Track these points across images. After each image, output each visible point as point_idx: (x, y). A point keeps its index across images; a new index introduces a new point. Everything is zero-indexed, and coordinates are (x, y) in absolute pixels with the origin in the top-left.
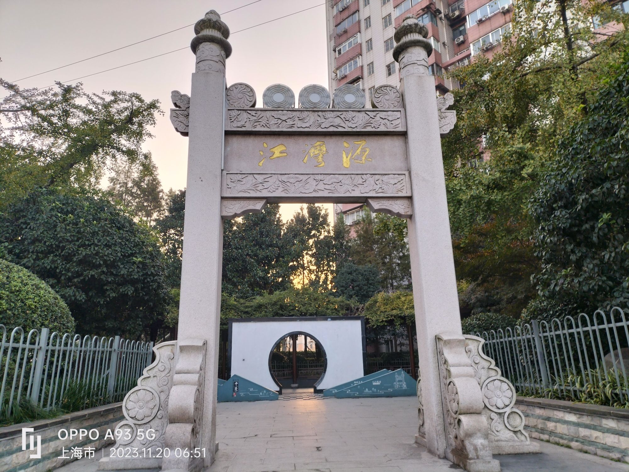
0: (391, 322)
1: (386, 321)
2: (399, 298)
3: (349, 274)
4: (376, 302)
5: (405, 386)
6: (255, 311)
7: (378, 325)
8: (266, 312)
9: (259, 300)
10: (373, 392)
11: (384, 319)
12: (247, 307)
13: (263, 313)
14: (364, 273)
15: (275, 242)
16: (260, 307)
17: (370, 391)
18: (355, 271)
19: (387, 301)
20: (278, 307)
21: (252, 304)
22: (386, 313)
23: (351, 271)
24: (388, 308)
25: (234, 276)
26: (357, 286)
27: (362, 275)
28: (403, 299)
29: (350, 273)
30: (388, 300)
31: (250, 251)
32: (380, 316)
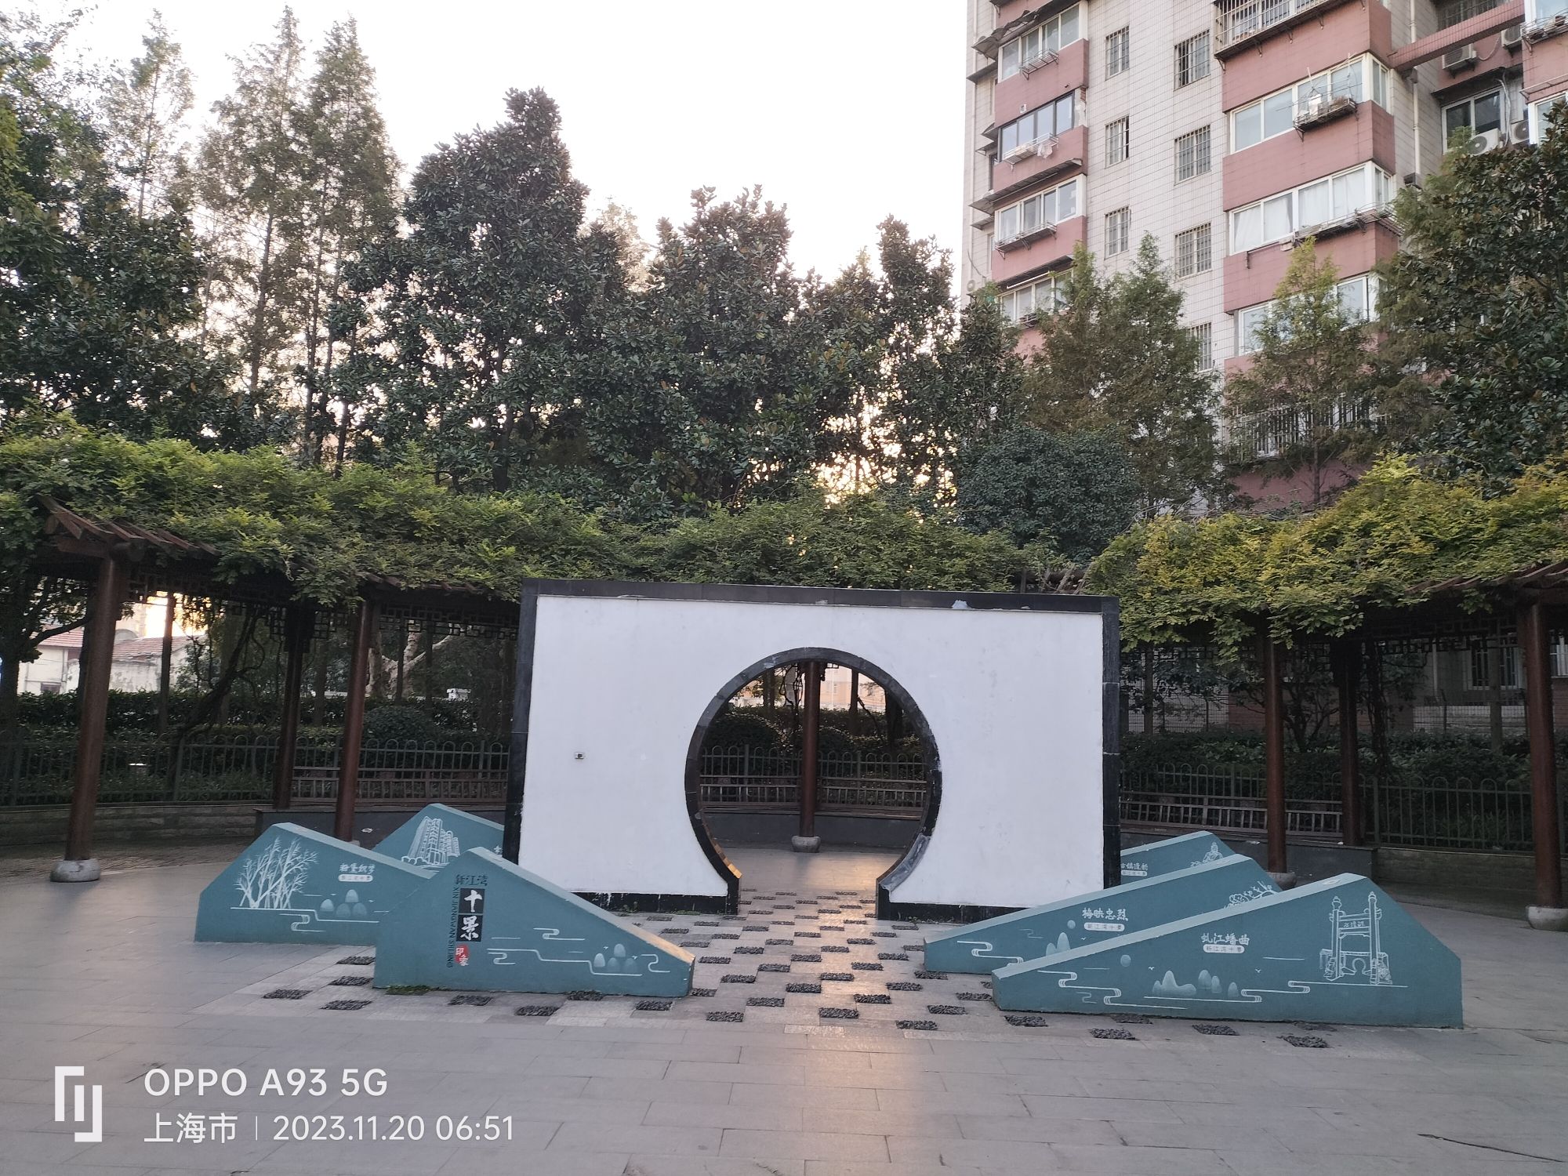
0: (1198, 634)
1: (1177, 629)
2: (1234, 541)
3: (1019, 460)
4: (1134, 553)
5: (1383, 971)
6: (670, 567)
7: (1141, 643)
8: (709, 572)
9: (688, 528)
10: (1204, 991)
11: (1173, 621)
12: (643, 551)
13: (699, 575)
14: (1076, 459)
15: (761, 336)
16: (689, 551)
17: (1188, 987)
18: (1042, 451)
19: (1181, 552)
20: (756, 555)
21: (661, 541)
22: (1180, 598)
23: (1028, 452)
24: (1192, 575)
25: (611, 448)
26: (1046, 503)
27: (1067, 466)
28: (1253, 544)
29: (1023, 459)
30: (1187, 545)
31: (673, 364)
32: (1152, 607)
